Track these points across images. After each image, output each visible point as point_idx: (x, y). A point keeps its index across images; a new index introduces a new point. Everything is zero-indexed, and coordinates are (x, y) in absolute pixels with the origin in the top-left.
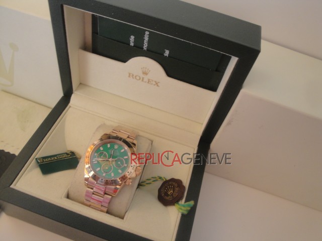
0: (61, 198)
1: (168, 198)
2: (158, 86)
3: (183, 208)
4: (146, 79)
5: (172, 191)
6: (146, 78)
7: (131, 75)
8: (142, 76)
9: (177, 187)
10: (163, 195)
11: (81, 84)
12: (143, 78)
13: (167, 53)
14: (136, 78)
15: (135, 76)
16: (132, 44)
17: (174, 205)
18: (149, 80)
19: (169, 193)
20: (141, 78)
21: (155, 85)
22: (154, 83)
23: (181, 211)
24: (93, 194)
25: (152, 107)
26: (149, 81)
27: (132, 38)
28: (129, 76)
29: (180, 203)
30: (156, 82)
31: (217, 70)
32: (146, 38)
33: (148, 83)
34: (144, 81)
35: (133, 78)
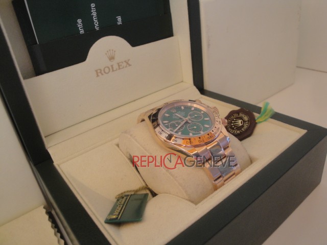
2: (130, 65)
4: (116, 67)
5: (240, 121)
7: (99, 71)
9: (239, 114)
12: (112, 66)
13: (119, 20)
14: (105, 73)
15: (102, 69)
16: (82, 31)
17: (256, 123)
18: (118, 64)
19: (241, 125)
20: (111, 68)
21: (126, 67)
22: (125, 64)
26: (119, 66)
28: (98, 76)
31: (165, 13)
32: (94, 14)
33: (119, 69)
34: (115, 69)
35: (102, 74)
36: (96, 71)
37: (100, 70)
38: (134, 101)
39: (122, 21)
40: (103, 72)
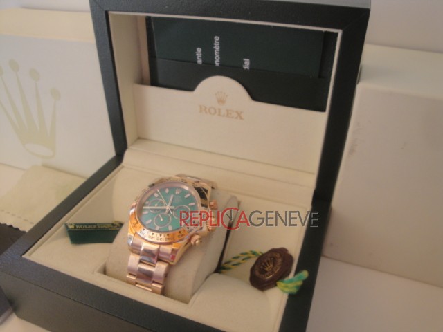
0: (93, 273)
2: (241, 118)
3: (290, 285)
4: (223, 112)
6: (224, 109)
7: (203, 108)
8: (217, 106)
11: (139, 138)
12: (220, 110)
13: (247, 64)
14: (210, 113)
15: (208, 108)
16: (200, 61)
18: (228, 111)
19: (267, 269)
20: (217, 111)
21: (236, 118)
22: (235, 115)
25: (238, 158)
26: (228, 113)
27: (199, 50)
28: (201, 111)
29: (286, 279)
30: (237, 112)
31: (320, 77)
32: (217, 47)
33: (228, 116)
34: (222, 114)
35: (206, 112)
36: (201, 108)
37: (205, 108)
39: (250, 66)
40: (207, 110)
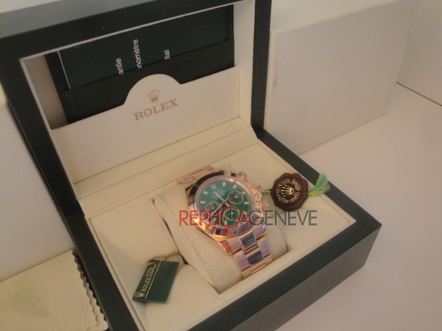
1: (295, 198)
2: (176, 105)
3: (321, 188)
5: (291, 189)
6: (158, 105)
7: (138, 114)
8: (151, 105)
9: (291, 181)
10: (287, 201)
12: (154, 108)
13: (167, 54)
14: (146, 115)
15: (143, 112)
16: (121, 71)
17: (307, 196)
18: (162, 105)
19: (291, 194)
20: (153, 109)
21: (171, 107)
22: (170, 104)
23: (321, 192)
24: (246, 254)
26: (163, 107)
27: (119, 61)
28: (137, 119)
29: (309, 189)
30: (171, 101)
31: (226, 40)
32: (137, 50)
33: (163, 109)
34: (157, 111)
35: (142, 117)
36: (136, 114)
37: (141, 113)
38: (178, 141)
39: (171, 55)
40: (143, 115)
